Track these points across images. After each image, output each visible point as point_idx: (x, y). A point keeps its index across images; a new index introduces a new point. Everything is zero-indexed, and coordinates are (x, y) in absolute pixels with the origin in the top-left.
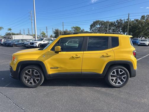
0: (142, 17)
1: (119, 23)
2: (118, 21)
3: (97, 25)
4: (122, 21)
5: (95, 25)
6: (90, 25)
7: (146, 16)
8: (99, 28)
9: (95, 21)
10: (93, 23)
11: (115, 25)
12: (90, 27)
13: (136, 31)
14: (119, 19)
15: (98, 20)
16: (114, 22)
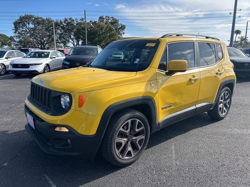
0: (100, 18)
1: (68, 24)
2: (66, 20)
3: (29, 24)
4: (73, 21)
5: (24, 24)
6: (14, 21)
7: (104, 17)
8: (34, 29)
9: (24, 15)
10: (18, 18)
11: (63, 28)
12: (14, 26)
13: (94, 38)
14: (68, 18)
15: (29, 14)
16: (61, 22)
